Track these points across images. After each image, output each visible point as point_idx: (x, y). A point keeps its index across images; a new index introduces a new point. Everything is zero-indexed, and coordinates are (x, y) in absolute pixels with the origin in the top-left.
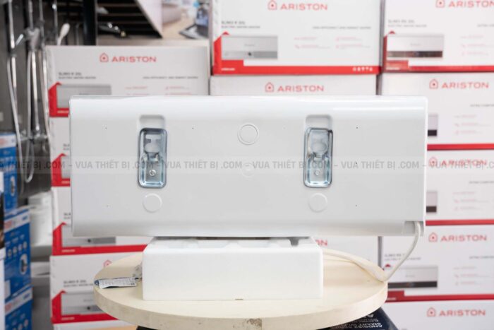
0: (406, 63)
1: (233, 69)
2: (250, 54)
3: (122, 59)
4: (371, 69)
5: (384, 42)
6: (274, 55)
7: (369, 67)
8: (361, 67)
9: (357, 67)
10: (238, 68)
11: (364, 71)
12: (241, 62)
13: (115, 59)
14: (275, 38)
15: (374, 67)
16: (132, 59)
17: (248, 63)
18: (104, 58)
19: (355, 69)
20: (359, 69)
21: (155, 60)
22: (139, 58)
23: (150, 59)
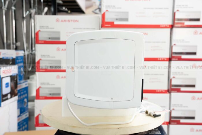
0: (184, 23)
1: (109, 25)
2: (117, 19)
3: (65, 21)
4: (168, 26)
5: (174, 14)
6: (127, 20)
7: (167, 25)
9: (162, 25)
10: (112, 25)
11: (166, 27)
12: (113, 23)
13: (62, 21)
14: (128, 13)
15: (169, 25)
16: (69, 21)
17: (116, 23)
18: (58, 20)
19: (161, 26)
20: (163, 26)
21: (78, 21)
22: (72, 20)
23: (76, 21)
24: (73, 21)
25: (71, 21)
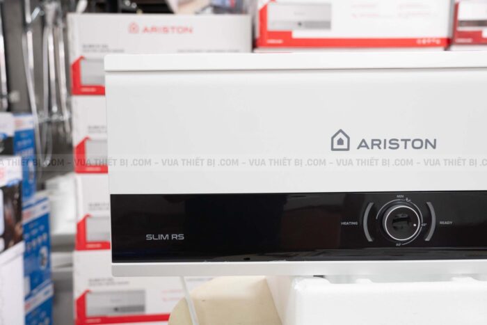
0: (480, 33)
1: (280, 41)
2: (300, 24)
3: (154, 29)
4: (438, 42)
6: (326, 25)
7: (436, 39)
8: (427, 39)
9: (422, 39)
10: (287, 41)
11: (431, 45)
12: (289, 34)
13: (146, 30)
14: (329, 6)
15: (442, 40)
16: (165, 30)
17: (298, 34)
18: (133, 28)
19: (419, 42)
20: (424, 42)
21: (191, 31)
22: (173, 28)
23: (186, 30)
24: (178, 29)
25: (170, 30)
